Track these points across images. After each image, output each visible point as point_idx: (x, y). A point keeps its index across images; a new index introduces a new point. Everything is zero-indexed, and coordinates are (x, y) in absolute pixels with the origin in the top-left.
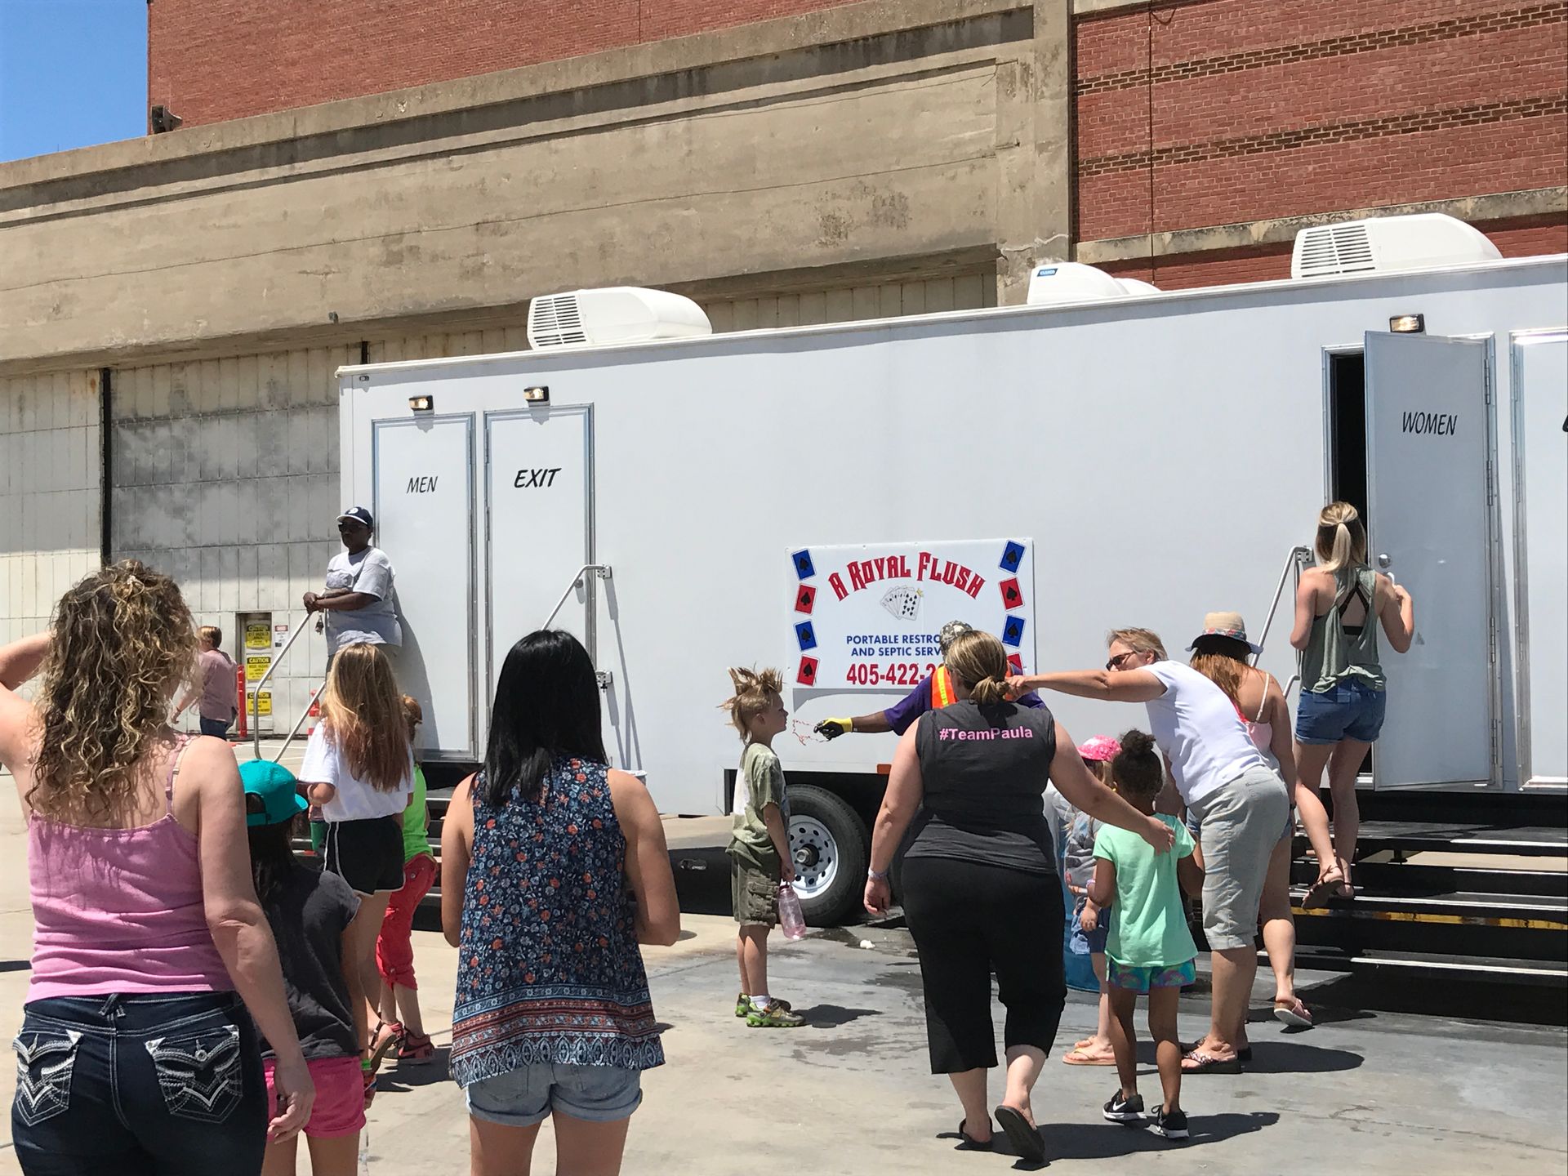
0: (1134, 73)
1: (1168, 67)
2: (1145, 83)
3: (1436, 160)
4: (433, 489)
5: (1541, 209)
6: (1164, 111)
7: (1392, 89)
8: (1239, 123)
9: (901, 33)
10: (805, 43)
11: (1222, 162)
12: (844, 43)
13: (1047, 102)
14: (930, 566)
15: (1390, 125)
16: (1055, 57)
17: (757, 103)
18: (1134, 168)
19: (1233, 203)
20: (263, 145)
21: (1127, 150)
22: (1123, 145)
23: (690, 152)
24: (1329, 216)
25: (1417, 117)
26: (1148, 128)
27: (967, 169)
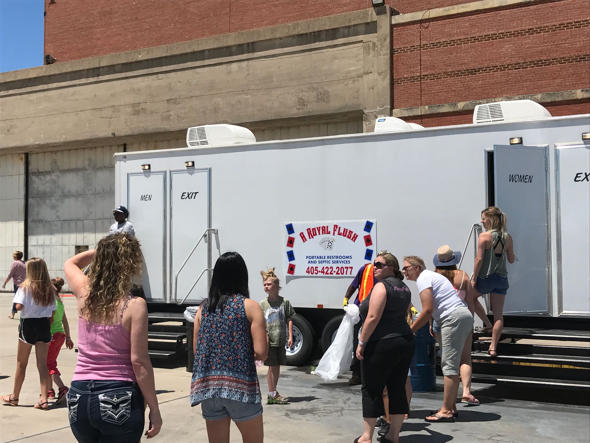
0: (414, 46)
1: (428, 44)
2: (419, 50)
3: (526, 80)
4: (150, 200)
5: (566, 98)
6: (425, 61)
7: (511, 53)
8: (454, 66)
9: (327, 30)
10: (292, 34)
11: (447, 80)
12: (306, 34)
13: (382, 57)
14: (337, 230)
15: (510, 67)
16: (385, 40)
17: (274, 56)
18: (414, 82)
19: (451, 95)
20: (88, 70)
21: (412, 75)
22: (410, 73)
23: (248, 74)
24: (487, 100)
25: (520, 64)
26: (419, 67)
27: (352, 81)
